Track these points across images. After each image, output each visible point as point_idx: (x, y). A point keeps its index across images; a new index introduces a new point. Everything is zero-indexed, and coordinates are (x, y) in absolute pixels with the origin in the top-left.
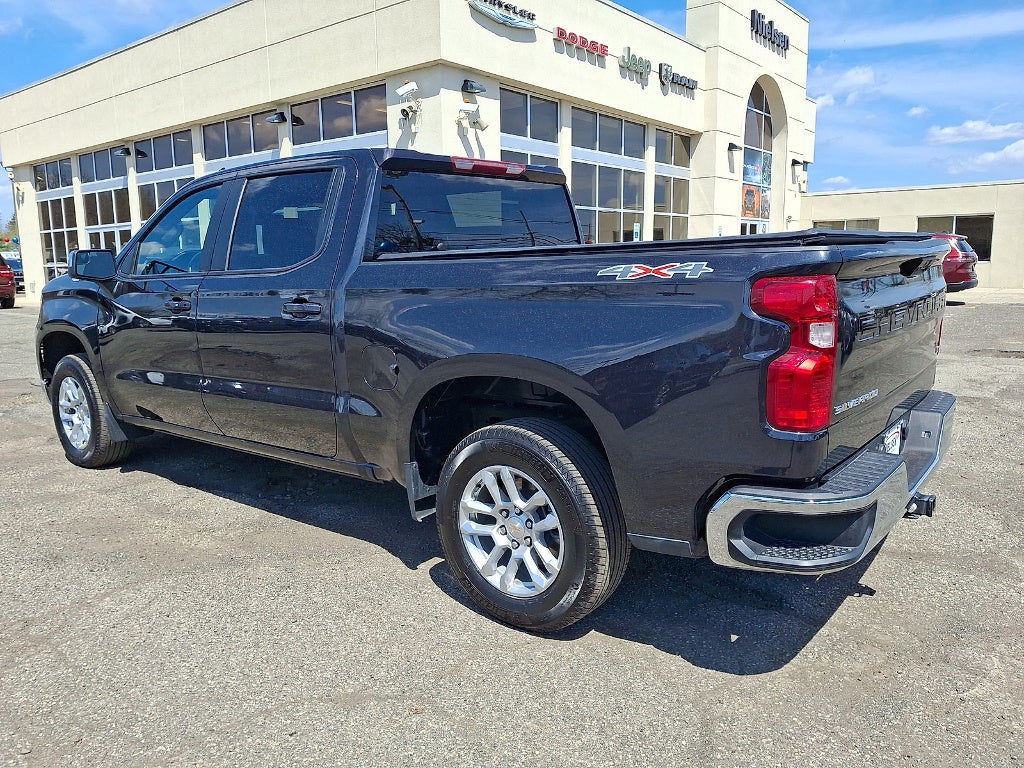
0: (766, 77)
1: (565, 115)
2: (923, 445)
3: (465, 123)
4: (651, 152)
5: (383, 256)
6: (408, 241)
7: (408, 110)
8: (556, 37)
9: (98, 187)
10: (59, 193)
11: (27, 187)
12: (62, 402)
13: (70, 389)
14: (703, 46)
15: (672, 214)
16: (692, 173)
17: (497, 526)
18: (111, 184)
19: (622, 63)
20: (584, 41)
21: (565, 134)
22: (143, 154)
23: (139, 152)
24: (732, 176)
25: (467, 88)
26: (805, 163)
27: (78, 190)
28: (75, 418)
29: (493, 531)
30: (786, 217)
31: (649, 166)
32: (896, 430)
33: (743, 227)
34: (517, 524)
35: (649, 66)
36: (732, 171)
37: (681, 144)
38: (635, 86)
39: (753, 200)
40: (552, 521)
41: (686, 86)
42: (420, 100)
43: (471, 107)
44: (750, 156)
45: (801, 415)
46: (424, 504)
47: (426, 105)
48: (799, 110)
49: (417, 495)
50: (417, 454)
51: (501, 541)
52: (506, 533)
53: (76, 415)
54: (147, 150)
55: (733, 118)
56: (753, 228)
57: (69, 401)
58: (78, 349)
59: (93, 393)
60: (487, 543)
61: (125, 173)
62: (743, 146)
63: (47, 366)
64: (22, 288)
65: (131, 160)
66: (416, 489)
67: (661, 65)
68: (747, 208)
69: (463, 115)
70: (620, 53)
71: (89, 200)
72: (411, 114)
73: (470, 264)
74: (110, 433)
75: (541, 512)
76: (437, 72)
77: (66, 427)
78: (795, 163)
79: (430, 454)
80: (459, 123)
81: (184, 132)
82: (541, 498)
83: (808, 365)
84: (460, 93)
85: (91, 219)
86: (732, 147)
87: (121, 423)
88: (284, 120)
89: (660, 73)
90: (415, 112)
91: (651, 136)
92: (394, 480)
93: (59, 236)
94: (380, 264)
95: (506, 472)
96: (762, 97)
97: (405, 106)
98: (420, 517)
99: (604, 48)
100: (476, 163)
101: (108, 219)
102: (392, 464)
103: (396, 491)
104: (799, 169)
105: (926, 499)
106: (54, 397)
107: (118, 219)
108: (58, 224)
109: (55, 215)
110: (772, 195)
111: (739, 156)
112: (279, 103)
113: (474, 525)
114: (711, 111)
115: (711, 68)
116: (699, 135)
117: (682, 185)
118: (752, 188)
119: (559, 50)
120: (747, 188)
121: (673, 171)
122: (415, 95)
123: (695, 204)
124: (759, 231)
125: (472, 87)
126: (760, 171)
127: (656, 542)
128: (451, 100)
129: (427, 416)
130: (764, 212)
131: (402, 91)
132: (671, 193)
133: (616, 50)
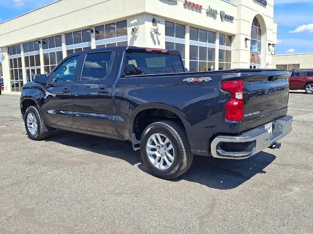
0: (259, 15)
1: (188, 29)
2: (280, 130)
3: (153, 33)
4: (217, 41)
5: (126, 76)
6: (133, 72)
7: (134, 29)
8: (184, 3)
9: (29, 54)
10: (16, 56)
11: (6, 54)
12: (28, 121)
13: (30, 116)
14: (236, 5)
15: (225, 63)
16: (232, 48)
17: (157, 151)
18: (34, 53)
19: (207, 12)
20: (194, 4)
21: (187, 35)
22: (45, 43)
23: (43, 43)
24: (246, 49)
25: (154, 21)
26: (273, 44)
27: (23, 55)
28: (32, 126)
29: (156, 153)
30: (266, 64)
31: (217, 46)
32: (270, 124)
33: (251, 67)
34: (162, 149)
35: (216, 12)
36: (246, 47)
37: (228, 38)
38: (212, 19)
39: (254, 57)
40: (171, 147)
41: (230, 19)
42: (138, 25)
43: (156, 28)
44: (253, 42)
45: (234, 116)
46: (137, 146)
47: (140, 27)
48: (271, 26)
49: (135, 143)
50: (135, 131)
51: (158, 155)
52: (159, 153)
53: (32, 125)
54: (46, 42)
55: (247, 29)
56: (255, 67)
57: (30, 120)
58: (34, 104)
59: (38, 117)
60: (154, 156)
61: (39, 49)
62: (250, 39)
63: (23, 110)
64: (3, 88)
65: (41, 45)
66: (135, 142)
67: (221, 12)
68: (252, 60)
69: (152, 30)
70: (207, 8)
71: (26, 58)
72: (135, 30)
73: (150, 78)
74: (43, 129)
75: (168, 145)
76: (144, 16)
77: (29, 129)
78: (269, 44)
79: (138, 131)
80: (151, 33)
81: (59, 36)
82: (167, 140)
83: (236, 103)
84: (152, 23)
85: (27, 65)
86: (246, 39)
87: (47, 126)
88: (93, 32)
89: (221, 14)
90: (137, 29)
91: (218, 36)
92: (129, 139)
93: (16, 71)
94: (125, 78)
95: (158, 135)
96: (257, 22)
97: (133, 27)
98: (136, 149)
99: (201, 6)
100: (153, 49)
101: (32, 65)
102: (128, 135)
103: (129, 142)
104: (271, 46)
105: (278, 144)
106: (25, 120)
107: (36, 65)
108: (16, 66)
109: (15, 63)
110: (261, 56)
111: (249, 42)
112: (91, 26)
113: (151, 152)
114: (239, 27)
115: (239, 12)
116: (235, 35)
117: (229, 53)
118: (254, 53)
119: (185, 8)
120: (252, 53)
121: (225, 48)
122: (136, 24)
123: (233, 59)
124: (257, 68)
125: (156, 21)
126: (257, 47)
127: (198, 152)
128: (148, 25)
129: (138, 121)
130: (259, 61)
131: (132, 22)
132: (225, 55)
133: (205, 7)
